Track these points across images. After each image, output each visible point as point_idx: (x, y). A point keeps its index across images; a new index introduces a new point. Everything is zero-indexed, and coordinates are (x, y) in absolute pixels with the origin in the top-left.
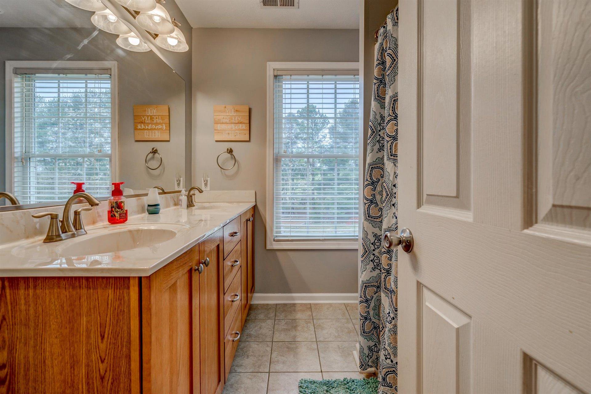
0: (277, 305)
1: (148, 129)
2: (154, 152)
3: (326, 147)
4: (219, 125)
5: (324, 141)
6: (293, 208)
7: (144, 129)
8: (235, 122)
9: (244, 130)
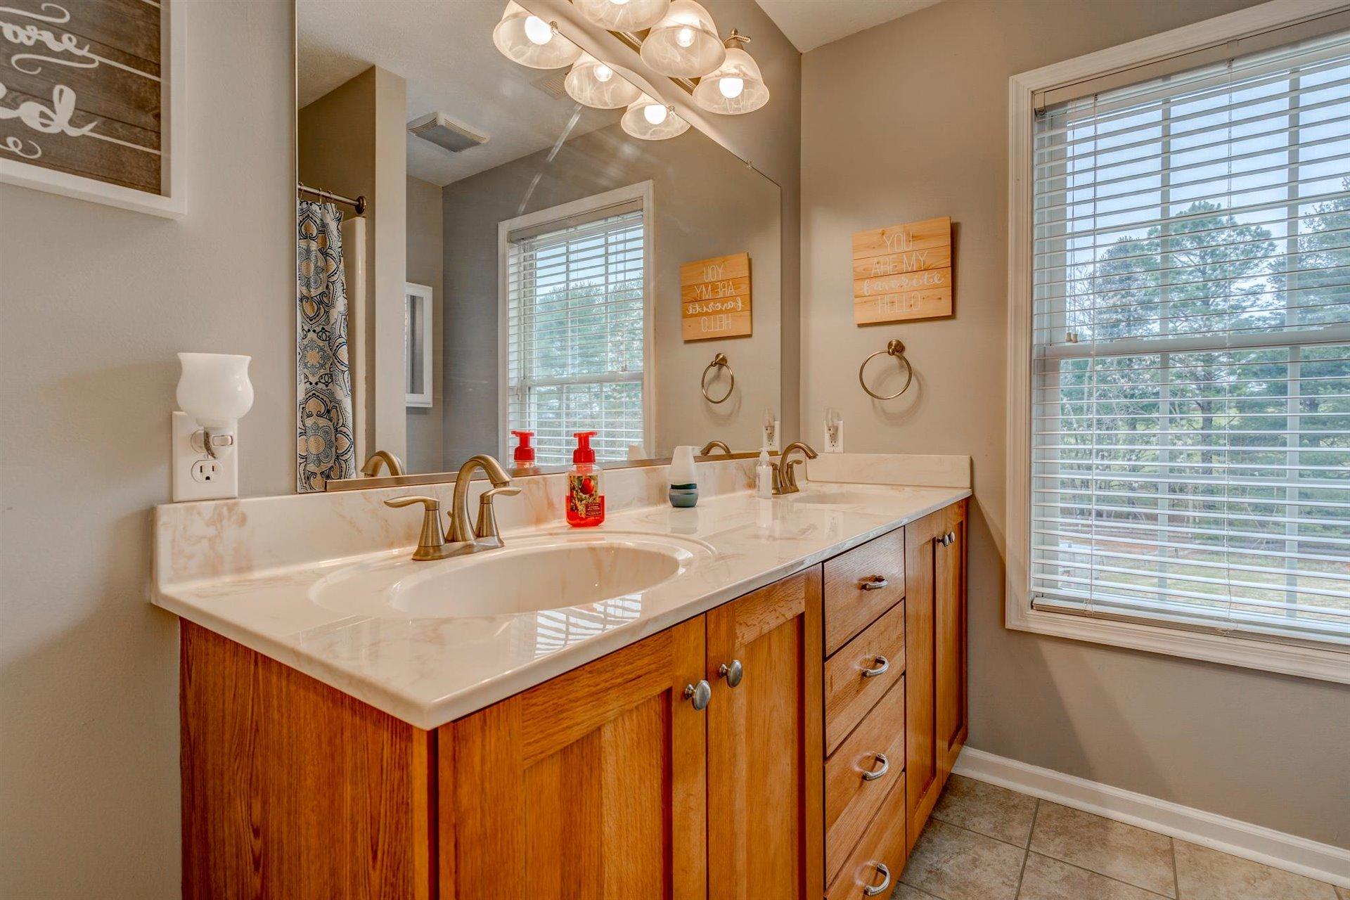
0: (1039, 802)
1: (707, 314)
2: (721, 362)
3: (1260, 324)
4: (866, 283)
5: (1252, 306)
6: (1131, 502)
7: (700, 315)
8: (910, 269)
9: (935, 287)
